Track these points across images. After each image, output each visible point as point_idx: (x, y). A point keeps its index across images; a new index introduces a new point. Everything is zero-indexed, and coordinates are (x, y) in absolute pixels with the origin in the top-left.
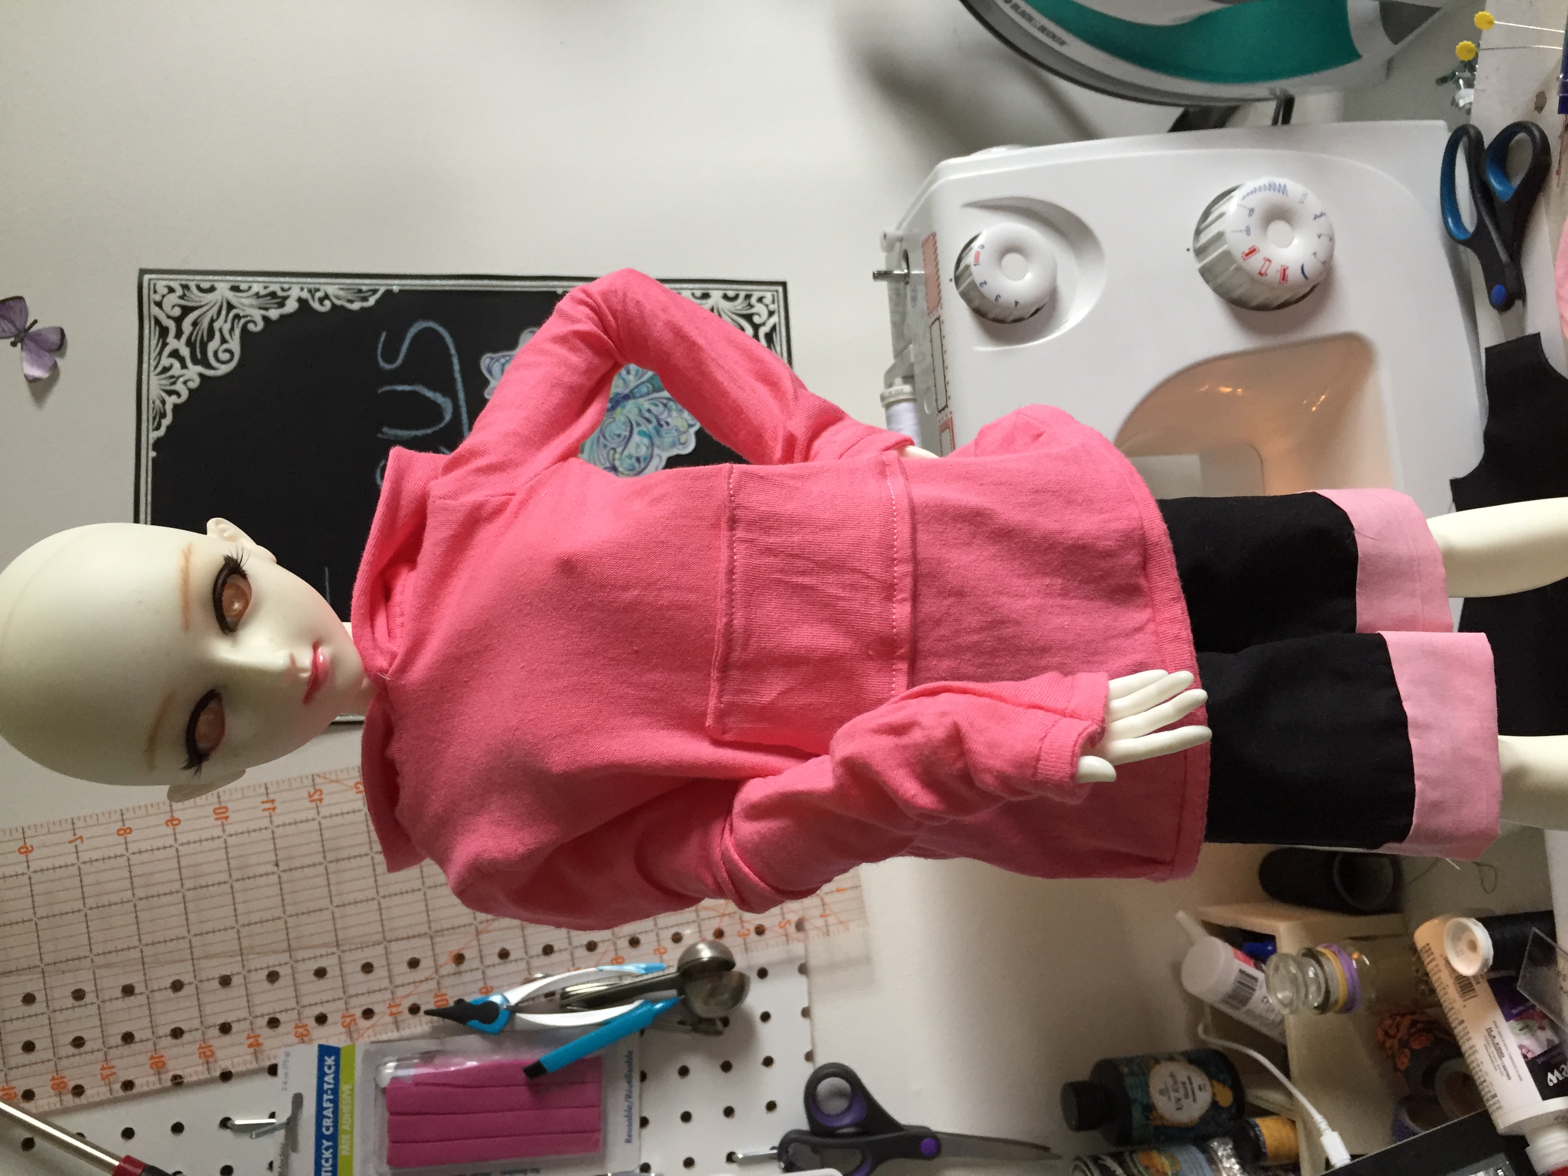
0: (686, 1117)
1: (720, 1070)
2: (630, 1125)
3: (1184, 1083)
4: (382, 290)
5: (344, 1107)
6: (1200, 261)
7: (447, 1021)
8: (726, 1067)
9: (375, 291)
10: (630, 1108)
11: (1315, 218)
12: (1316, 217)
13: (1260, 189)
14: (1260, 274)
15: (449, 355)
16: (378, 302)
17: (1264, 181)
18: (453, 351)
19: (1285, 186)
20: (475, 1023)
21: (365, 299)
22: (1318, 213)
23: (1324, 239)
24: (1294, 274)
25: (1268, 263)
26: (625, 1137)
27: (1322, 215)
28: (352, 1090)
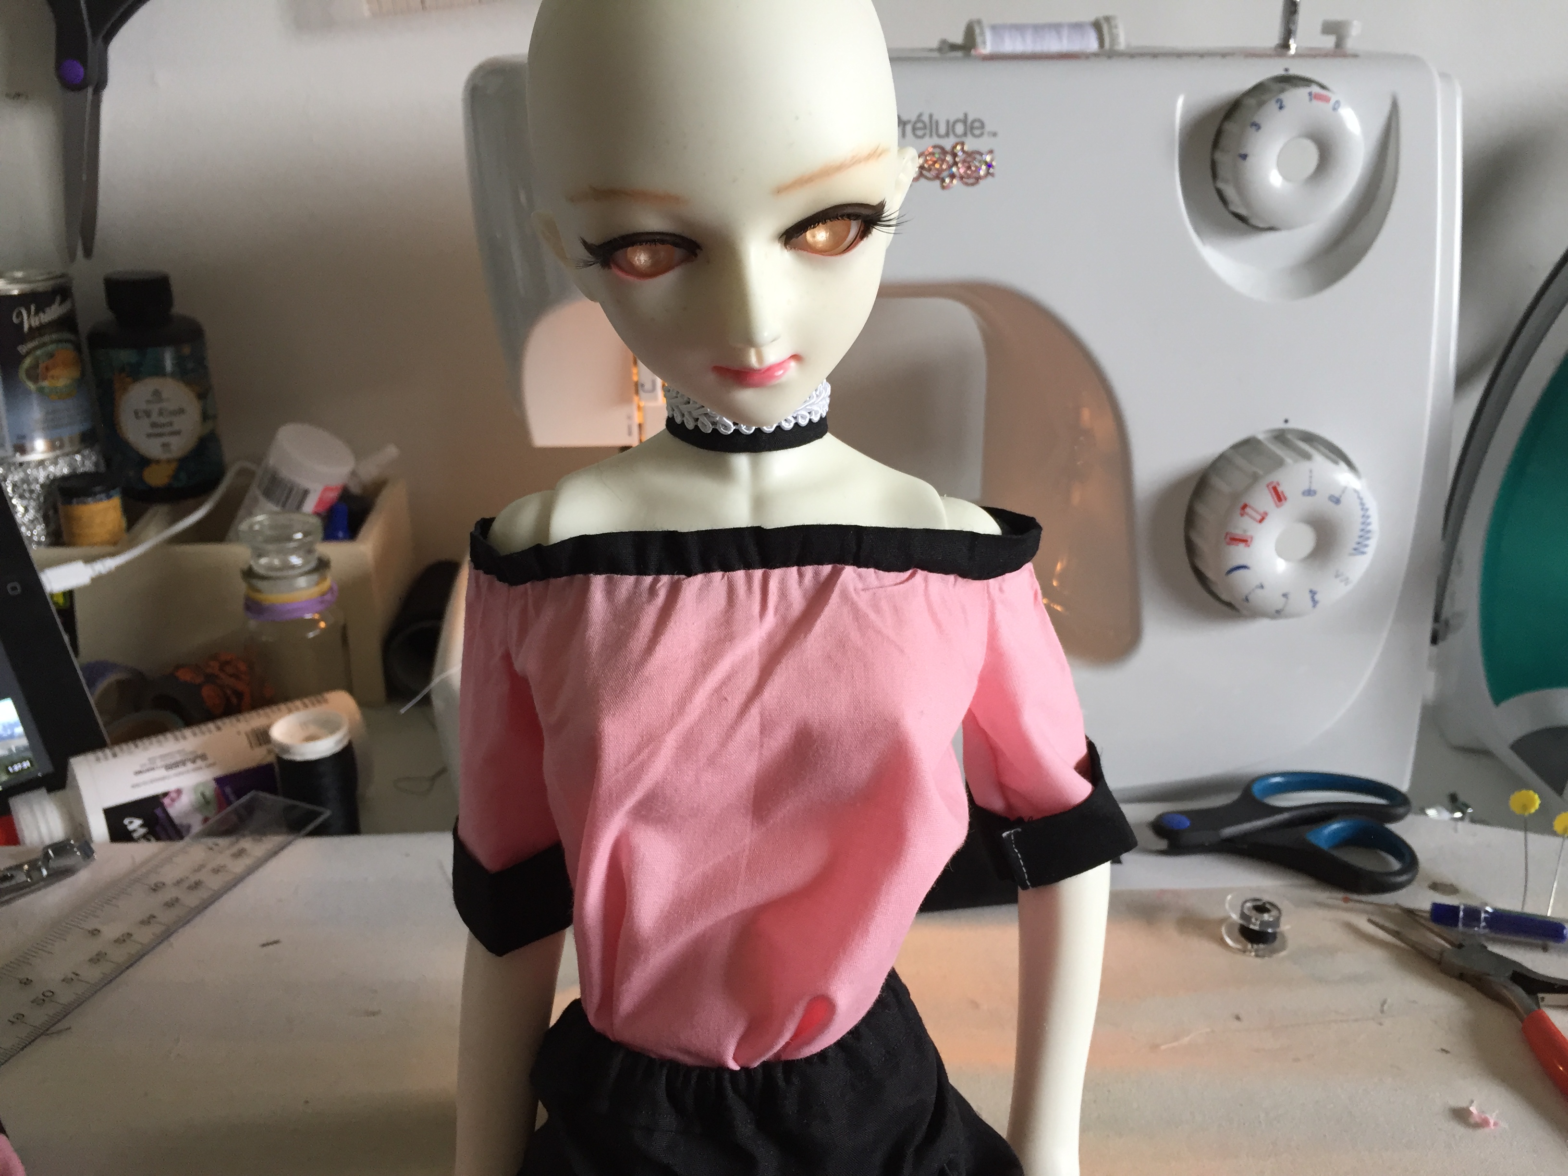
3: (171, 424)
6: (1268, 436)
11: (1311, 591)
12: (1313, 593)
13: (1366, 517)
14: (1245, 506)
17: (1375, 525)
19: (1363, 553)
22: (1317, 597)
23: (1279, 603)
24: (1238, 554)
25: (1259, 518)
27: (1315, 603)
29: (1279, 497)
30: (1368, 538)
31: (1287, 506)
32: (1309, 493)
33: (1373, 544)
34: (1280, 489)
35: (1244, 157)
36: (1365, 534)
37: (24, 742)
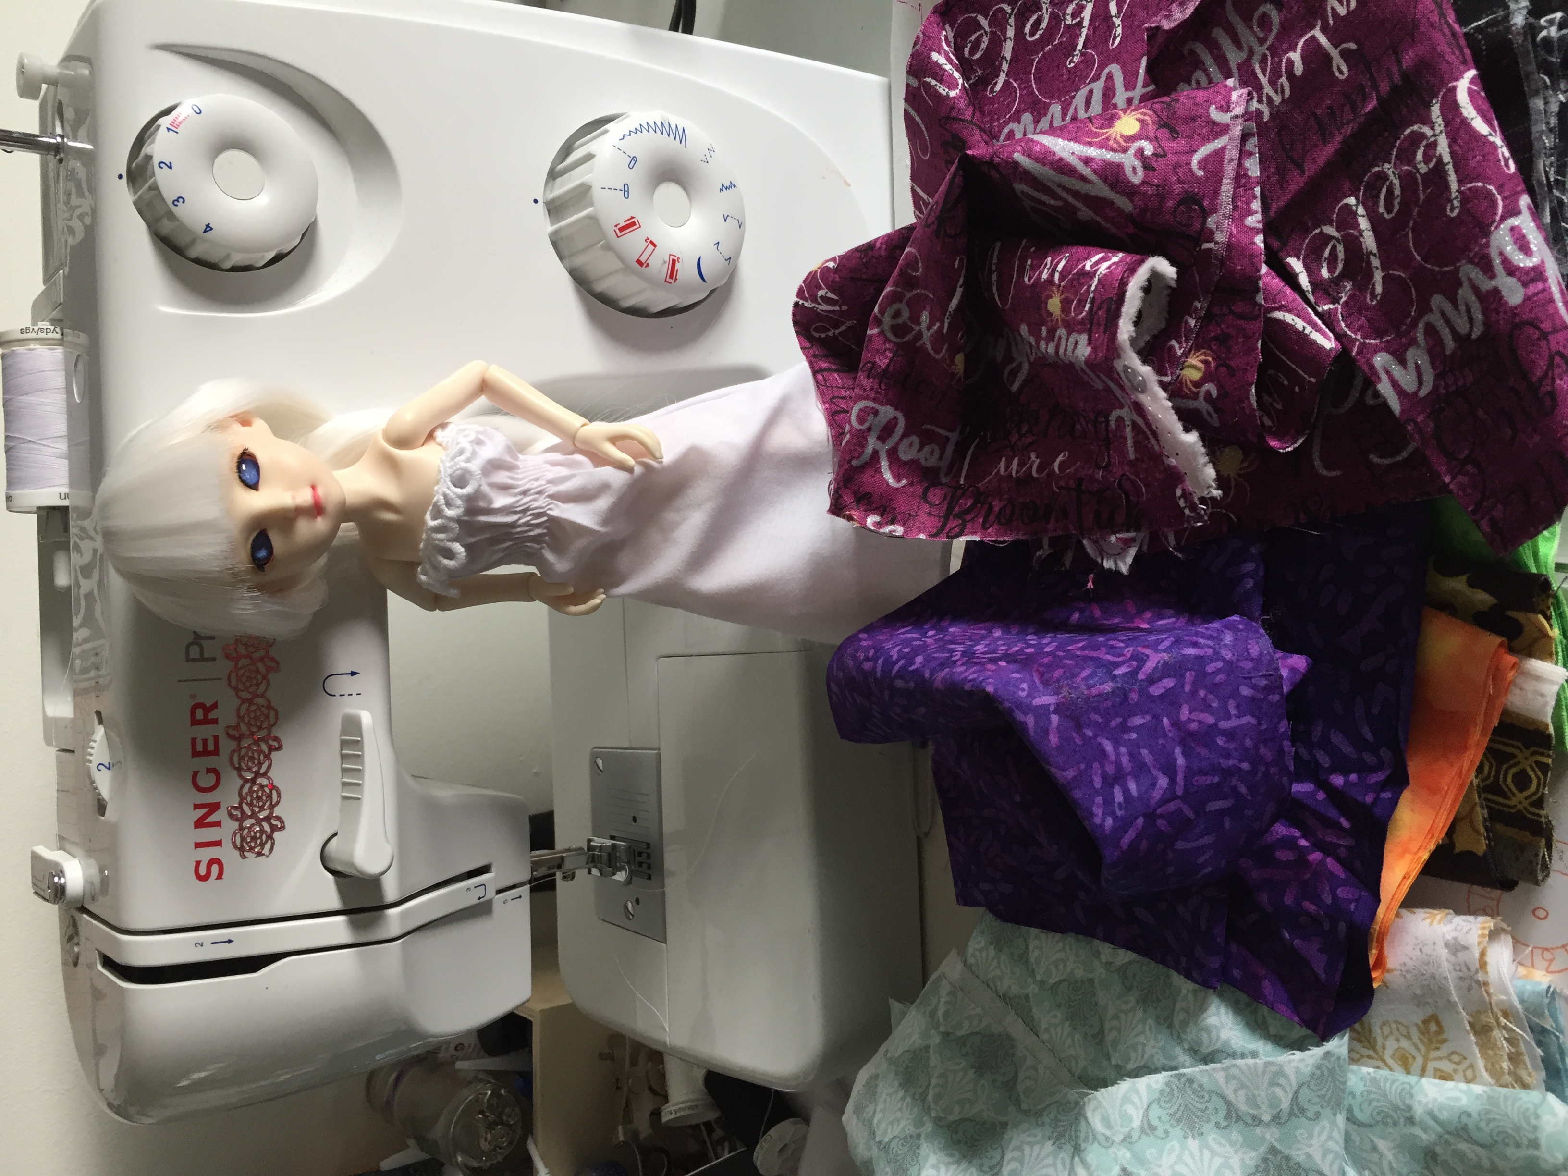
6: (552, 224)
12: (723, 188)
13: (648, 127)
14: (639, 262)
22: (727, 184)
23: (732, 223)
24: (686, 270)
25: (651, 247)
29: (630, 225)
30: (670, 125)
31: (639, 217)
32: (626, 191)
33: (675, 120)
34: (622, 224)
36: (665, 128)
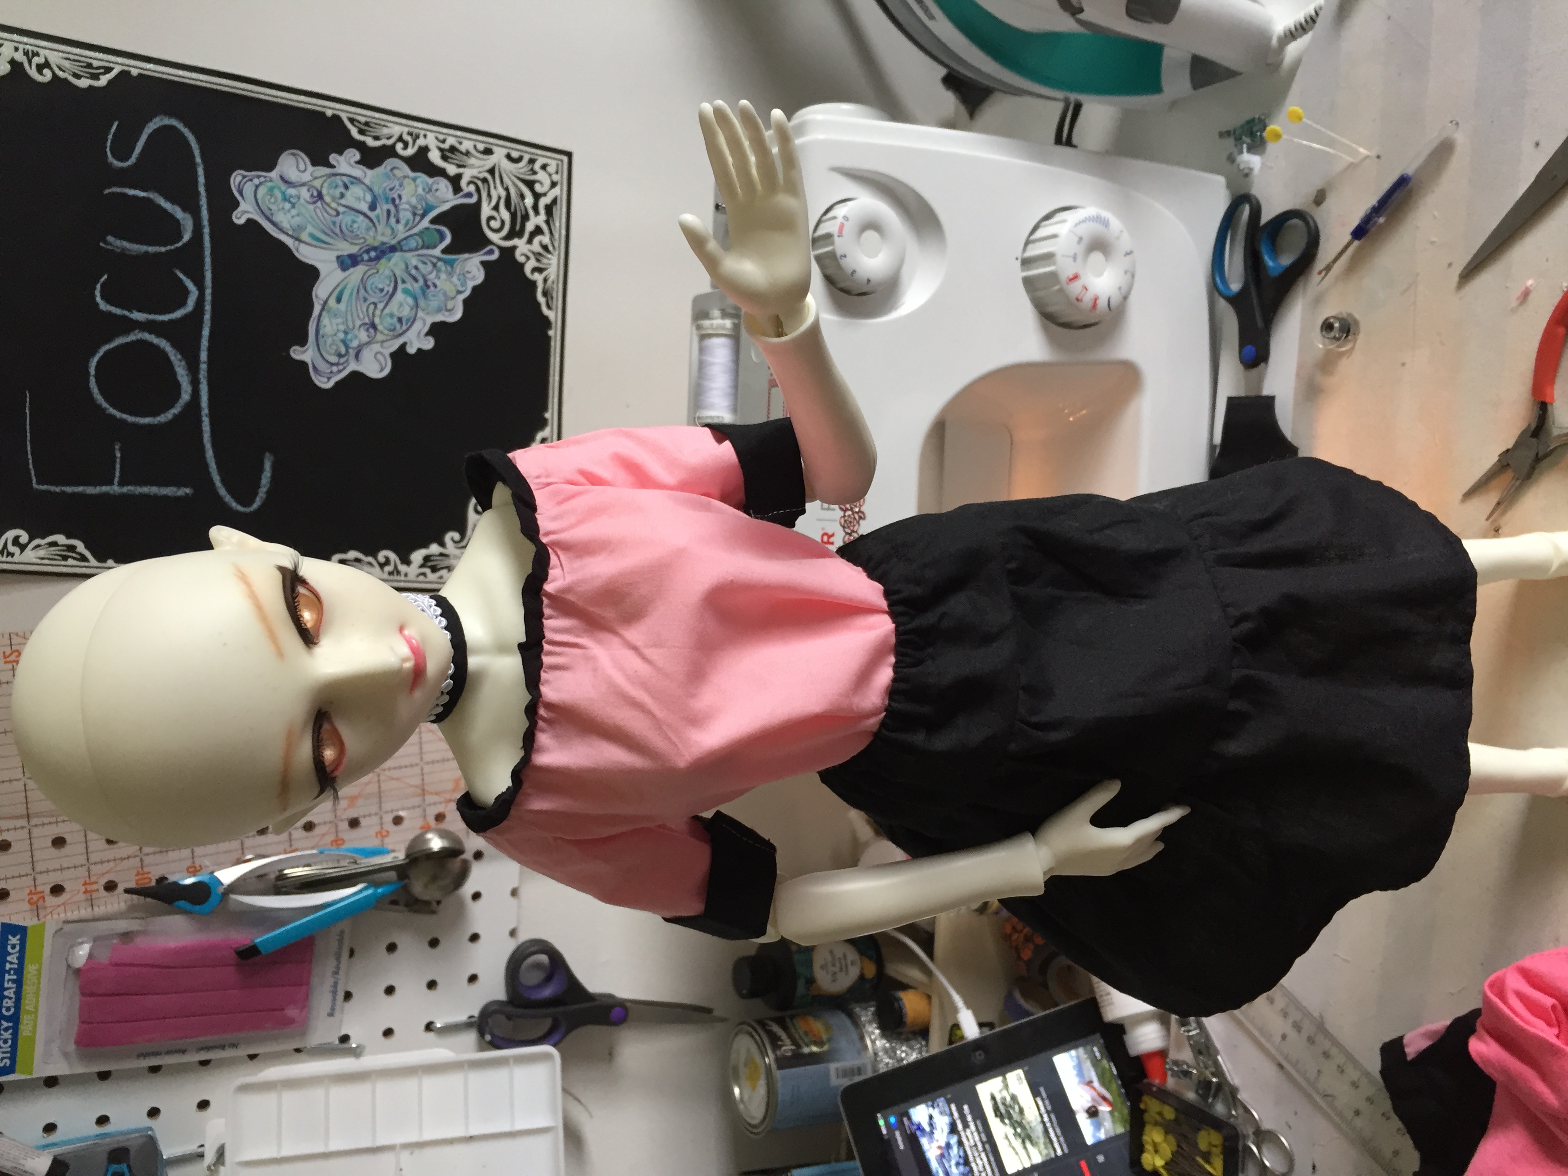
0: (390, 990)
1: (427, 945)
2: (334, 999)
3: (840, 959)
4: (117, 70)
5: (28, 989)
6: (1025, 272)
7: (149, 900)
8: (434, 943)
9: (108, 70)
10: (335, 985)
11: (1125, 255)
14: (1078, 300)
15: (194, 165)
16: (110, 82)
17: (1094, 212)
18: (198, 160)
19: (1108, 220)
20: (182, 903)
21: (96, 77)
23: (1129, 275)
24: (1102, 304)
26: (329, 1011)
27: (1131, 253)
28: (39, 971)
29: (1076, 277)
30: (1101, 217)
31: (1081, 272)
32: (1075, 258)
33: (1106, 214)
34: (1071, 277)
35: (869, 281)
36: (1098, 219)
37: (1081, 1050)
